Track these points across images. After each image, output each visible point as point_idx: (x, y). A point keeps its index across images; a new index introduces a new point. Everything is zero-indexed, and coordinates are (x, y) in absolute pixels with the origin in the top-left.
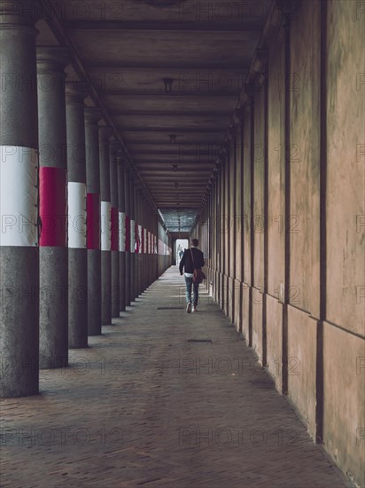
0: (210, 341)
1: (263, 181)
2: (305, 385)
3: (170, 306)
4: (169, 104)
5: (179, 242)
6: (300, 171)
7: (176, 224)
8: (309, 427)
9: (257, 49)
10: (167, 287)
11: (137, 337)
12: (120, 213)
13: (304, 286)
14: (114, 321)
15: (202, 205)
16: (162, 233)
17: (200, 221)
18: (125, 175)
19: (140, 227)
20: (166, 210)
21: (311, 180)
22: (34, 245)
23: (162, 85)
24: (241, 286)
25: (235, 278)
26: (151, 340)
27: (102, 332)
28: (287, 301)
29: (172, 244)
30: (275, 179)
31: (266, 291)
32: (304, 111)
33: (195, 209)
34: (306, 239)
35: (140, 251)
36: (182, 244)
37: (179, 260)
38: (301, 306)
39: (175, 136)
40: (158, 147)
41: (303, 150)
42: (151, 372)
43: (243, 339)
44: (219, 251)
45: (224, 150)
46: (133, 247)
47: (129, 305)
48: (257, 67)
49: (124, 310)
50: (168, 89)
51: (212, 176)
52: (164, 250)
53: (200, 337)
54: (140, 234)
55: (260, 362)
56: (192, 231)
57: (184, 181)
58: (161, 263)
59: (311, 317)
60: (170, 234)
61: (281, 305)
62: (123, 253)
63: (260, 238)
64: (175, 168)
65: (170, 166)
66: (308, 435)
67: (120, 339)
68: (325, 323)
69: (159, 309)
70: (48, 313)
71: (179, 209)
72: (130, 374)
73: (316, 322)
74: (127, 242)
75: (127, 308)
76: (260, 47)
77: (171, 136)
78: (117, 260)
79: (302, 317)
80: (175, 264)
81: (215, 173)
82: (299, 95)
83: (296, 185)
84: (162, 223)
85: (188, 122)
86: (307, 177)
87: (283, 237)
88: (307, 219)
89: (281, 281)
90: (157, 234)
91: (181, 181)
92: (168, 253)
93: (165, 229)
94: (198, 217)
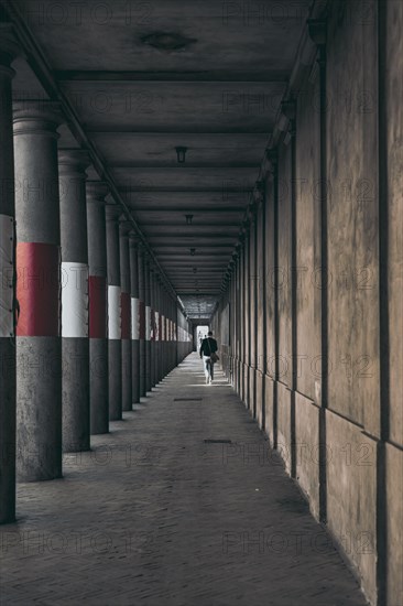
0: (229, 442)
1: (290, 258)
2: (354, 521)
3: (188, 396)
4: (183, 178)
5: (199, 328)
6: (342, 239)
7: (196, 310)
8: (362, 584)
9: (282, 102)
10: (185, 375)
11: (148, 436)
12: (133, 299)
13: (350, 388)
14: (125, 415)
15: (222, 291)
16: (182, 320)
17: (219, 308)
18: (139, 260)
19: (156, 314)
20: (186, 296)
21: (361, 248)
22: (8, 336)
23: (173, 155)
24: (264, 378)
25: (256, 368)
26: (164, 440)
27: (111, 429)
28: (324, 405)
29: (192, 331)
30: (306, 254)
31: (295, 388)
32: (347, 161)
33: (214, 295)
34: (353, 326)
35: (157, 339)
36: (202, 331)
37: (199, 346)
38: (346, 414)
39: (191, 217)
40: (173, 230)
41: (347, 211)
42: (158, 486)
43: (267, 439)
44: (238, 338)
45: (244, 230)
46: (149, 335)
47: (144, 396)
48: (282, 124)
49: (138, 402)
50: (181, 159)
51: (232, 261)
52: (185, 336)
53: (219, 436)
54: (157, 321)
55: (288, 471)
56: (212, 318)
57: (202, 266)
58: (181, 351)
59: (364, 433)
60: (190, 321)
61: (316, 409)
62: (137, 341)
63: (287, 325)
64: (193, 252)
65: (187, 250)
66: (362, 596)
67: (129, 438)
68: (388, 445)
69: (175, 400)
70: (37, 415)
71: (198, 296)
72: (133, 489)
73: (375, 443)
74: (142, 330)
75: (142, 400)
76: (286, 99)
77: (187, 217)
78: (130, 349)
79: (348, 430)
80: (195, 350)
81: (234, 257)
82: (340, 142)
83: (336, 257)
84: (182, 310)
85: (205, 200)
86: (354, 245)
87: (319, 325)
88: (354, 300)
89: (316, 379)
90: (176, 321)
91: (199, 266)
92: (188, 340)
93: (185, 316)
94: (218, 304)
